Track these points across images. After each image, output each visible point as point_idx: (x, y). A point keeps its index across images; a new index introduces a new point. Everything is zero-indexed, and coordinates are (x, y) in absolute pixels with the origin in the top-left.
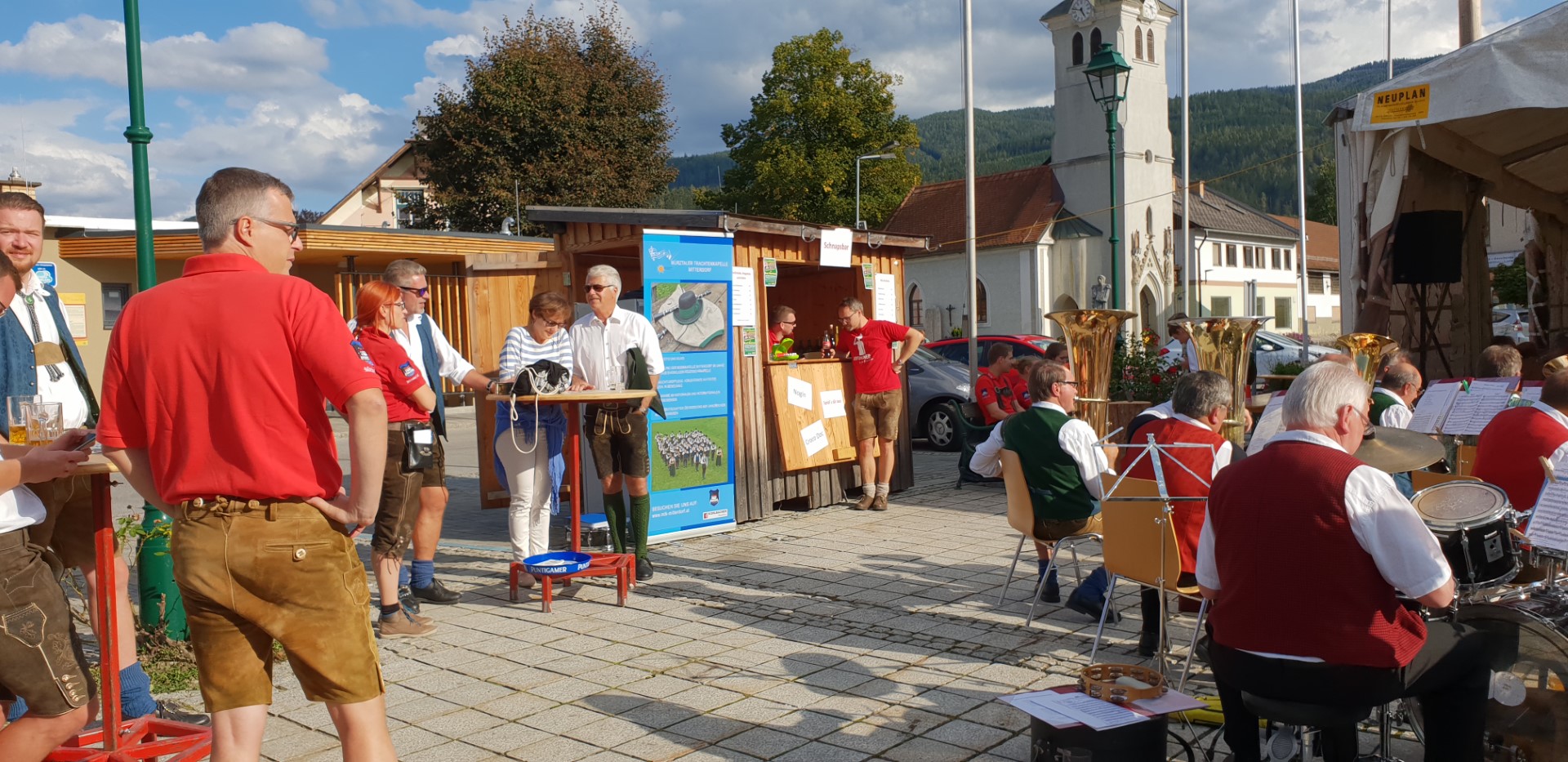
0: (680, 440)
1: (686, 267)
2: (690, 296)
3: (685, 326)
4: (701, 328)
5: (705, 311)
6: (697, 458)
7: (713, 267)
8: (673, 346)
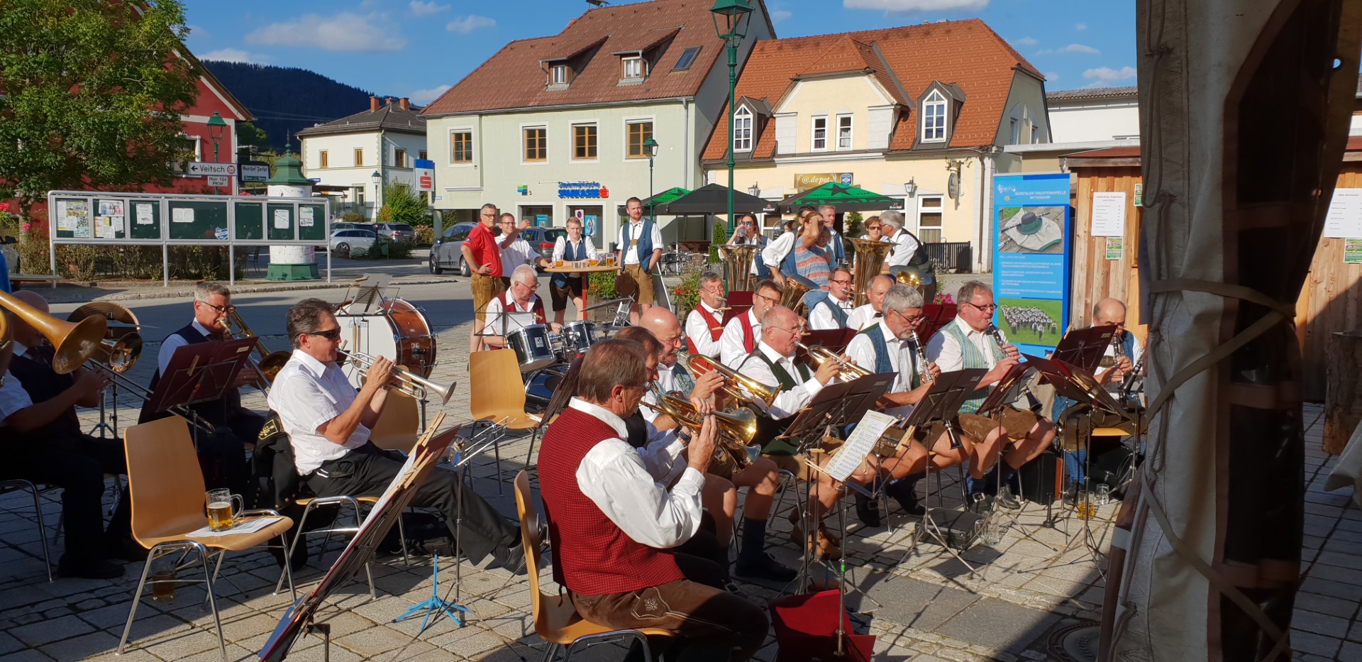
1: (1029, 196)
2: (1031, 215)
3: (1026, 236)
4: (1040, 238)
5: (1044, 226)
6: (1035, 326)
7: (1051, 195)
8: (1016, 249)
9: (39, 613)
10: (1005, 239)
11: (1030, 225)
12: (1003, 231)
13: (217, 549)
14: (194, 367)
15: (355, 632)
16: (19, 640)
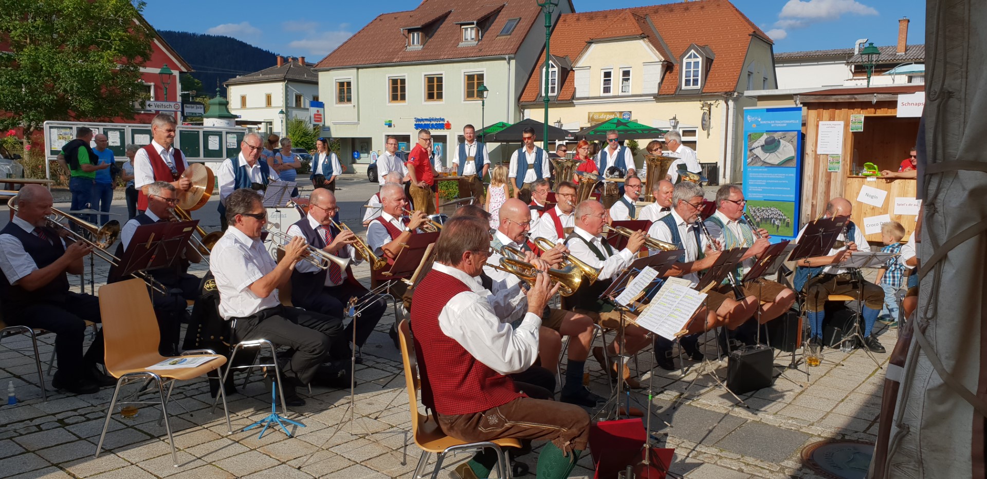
0: (763, 211)
1: (770, 124)
2: (772, 139)
3: (768, 154)
4: (779, 155)
5: (781, 146)
6: (774, 221)
7: (787, 123)
8: (760, 164)
9: (36, 426)
10: (752, 156)
11: (771, 145)
12: (751, 150)
13: (168, 379)
14: (150, 241)
15: (274, 443)
16: (21, 446)
